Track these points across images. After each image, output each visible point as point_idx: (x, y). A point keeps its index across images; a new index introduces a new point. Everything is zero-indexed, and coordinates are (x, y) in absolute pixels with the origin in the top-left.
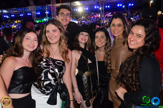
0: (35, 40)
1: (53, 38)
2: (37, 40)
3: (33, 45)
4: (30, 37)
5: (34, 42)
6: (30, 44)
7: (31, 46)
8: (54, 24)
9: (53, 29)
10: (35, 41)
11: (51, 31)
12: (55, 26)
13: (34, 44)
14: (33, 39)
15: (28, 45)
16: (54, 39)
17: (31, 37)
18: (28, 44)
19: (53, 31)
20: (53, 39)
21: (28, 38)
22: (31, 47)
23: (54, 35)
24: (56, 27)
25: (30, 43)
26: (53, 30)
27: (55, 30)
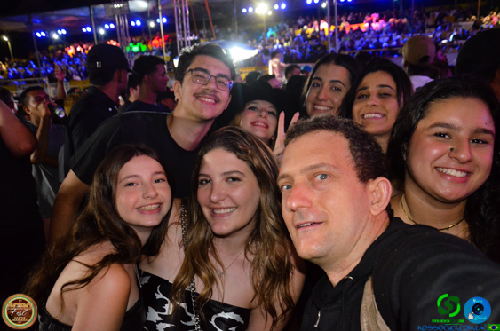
0: (158, 181)
1: (222, 211)
2: (163, 180)
3: (155, 201)
4: (135, 176)
5: (154, 189)
6: (142, 202)
7: (149, 208)
8: (233, 148)
9: (228, 169)
10: (157, 185)
11: (218, 179)
12: (239, 157)
13: (157, 195)
14: (151, 180)
15: (137, 206)
16: (229, 214)
17: (138, 173)
18: (136, 202)
19: (227, 180)
20: (222, 215)
21: (130, 180)
22: (151, 212)
23: (229, 196)
24: (240, 161)
25: (141, 199)
26: (225, 173)
27: (235, 175)
